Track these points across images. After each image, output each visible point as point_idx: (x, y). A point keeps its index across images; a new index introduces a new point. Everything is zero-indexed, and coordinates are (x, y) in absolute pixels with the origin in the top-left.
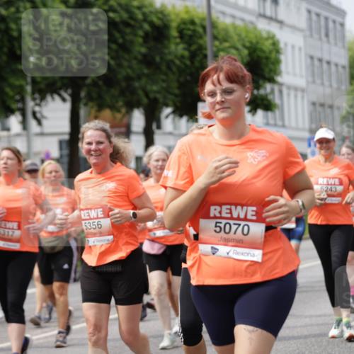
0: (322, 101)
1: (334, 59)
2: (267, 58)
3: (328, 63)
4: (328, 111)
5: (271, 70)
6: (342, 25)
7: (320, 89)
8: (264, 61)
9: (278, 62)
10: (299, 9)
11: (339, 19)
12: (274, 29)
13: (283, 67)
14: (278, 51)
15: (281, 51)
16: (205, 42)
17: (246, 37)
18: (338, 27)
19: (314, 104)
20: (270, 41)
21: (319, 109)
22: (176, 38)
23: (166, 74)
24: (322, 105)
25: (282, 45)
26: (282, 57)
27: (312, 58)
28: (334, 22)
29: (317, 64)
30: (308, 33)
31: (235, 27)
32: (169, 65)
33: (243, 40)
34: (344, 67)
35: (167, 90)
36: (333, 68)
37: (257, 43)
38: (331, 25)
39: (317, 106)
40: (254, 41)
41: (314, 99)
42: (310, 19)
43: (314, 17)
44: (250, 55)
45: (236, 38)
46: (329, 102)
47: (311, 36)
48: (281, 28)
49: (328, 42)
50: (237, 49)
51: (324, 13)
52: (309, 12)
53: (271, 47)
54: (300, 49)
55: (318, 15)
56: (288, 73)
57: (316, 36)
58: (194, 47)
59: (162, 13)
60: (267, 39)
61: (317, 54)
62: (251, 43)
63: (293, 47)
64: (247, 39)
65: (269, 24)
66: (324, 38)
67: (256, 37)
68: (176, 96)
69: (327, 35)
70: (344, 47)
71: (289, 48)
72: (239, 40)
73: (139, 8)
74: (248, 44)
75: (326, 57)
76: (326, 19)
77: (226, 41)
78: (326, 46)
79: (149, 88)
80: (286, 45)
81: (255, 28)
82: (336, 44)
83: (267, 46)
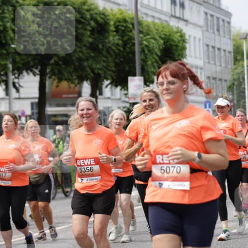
0: (215, 76)
1: (223, 47)
2: (176, 46)
3: (219, 49)
4: (219, 82)
5: (179, 55)
6: (229, 23)
7: (213, 68)
8: (175, 47)
9: (184, 48)
10: (199, 12)
11: (226, 19)
12: (181, 25)
13: (188, 52)
14: (184, 41)
15: (186, 41)
16: (134, 34)
17: (162, 31)
18: (226, 24)
19: (209, 78)
20: (179, 34)
21: (212, 81)
22: (113, 31)
23: (106, 57)
24: (214, 79)
25: (187, 37)
26: (187, 45)
27: (208, 46)
28: (223, 21)
29: (211, 50)
30: (205, 29)
31: (154, 24)
32: (108, 50)
33: (160, 33)
34: (230, 52)
35: (107, 68)
36: (222, 53)
37: (170, 35)
38: (221, 23)
39: (211, 79)
40: (168, 34)
41: (209, 75)
42: (207, 19)
43: (209, 17)
44: (164, 43)
45: (155, 32)
46: (219, 76)
47: (207, 31)
48: (186, 25)
49: (219, 35)
50: (156, 39)
51: (216, 15)
52: (206, 13)
53: (179, 38)
54: (200, 40)
55: (212, 16)
56: (191, 57)
57: (211, 31)
58: (126, 38)
59: (103, 14)
60: (177, 33)
61: (212, 43)
62: (166, 35)
63: (195, 38)
64: (162, 33)
65: (178, 22)
66: (216, 33)
67: (169, 31)
68: (114, 72)
69: (218, 30)
70: (230, 38)
71: (192, 39)
72: (157, 34)
73: (88, 10)
74: (163, 36)
75: (218, 45)
76: (218, 18)
77: (148, 34)
78: (217, 38)
79: (94, 66)
80: (190, 36)
81: (169, 25)
82: (225, 37)
83: (176, 37)
